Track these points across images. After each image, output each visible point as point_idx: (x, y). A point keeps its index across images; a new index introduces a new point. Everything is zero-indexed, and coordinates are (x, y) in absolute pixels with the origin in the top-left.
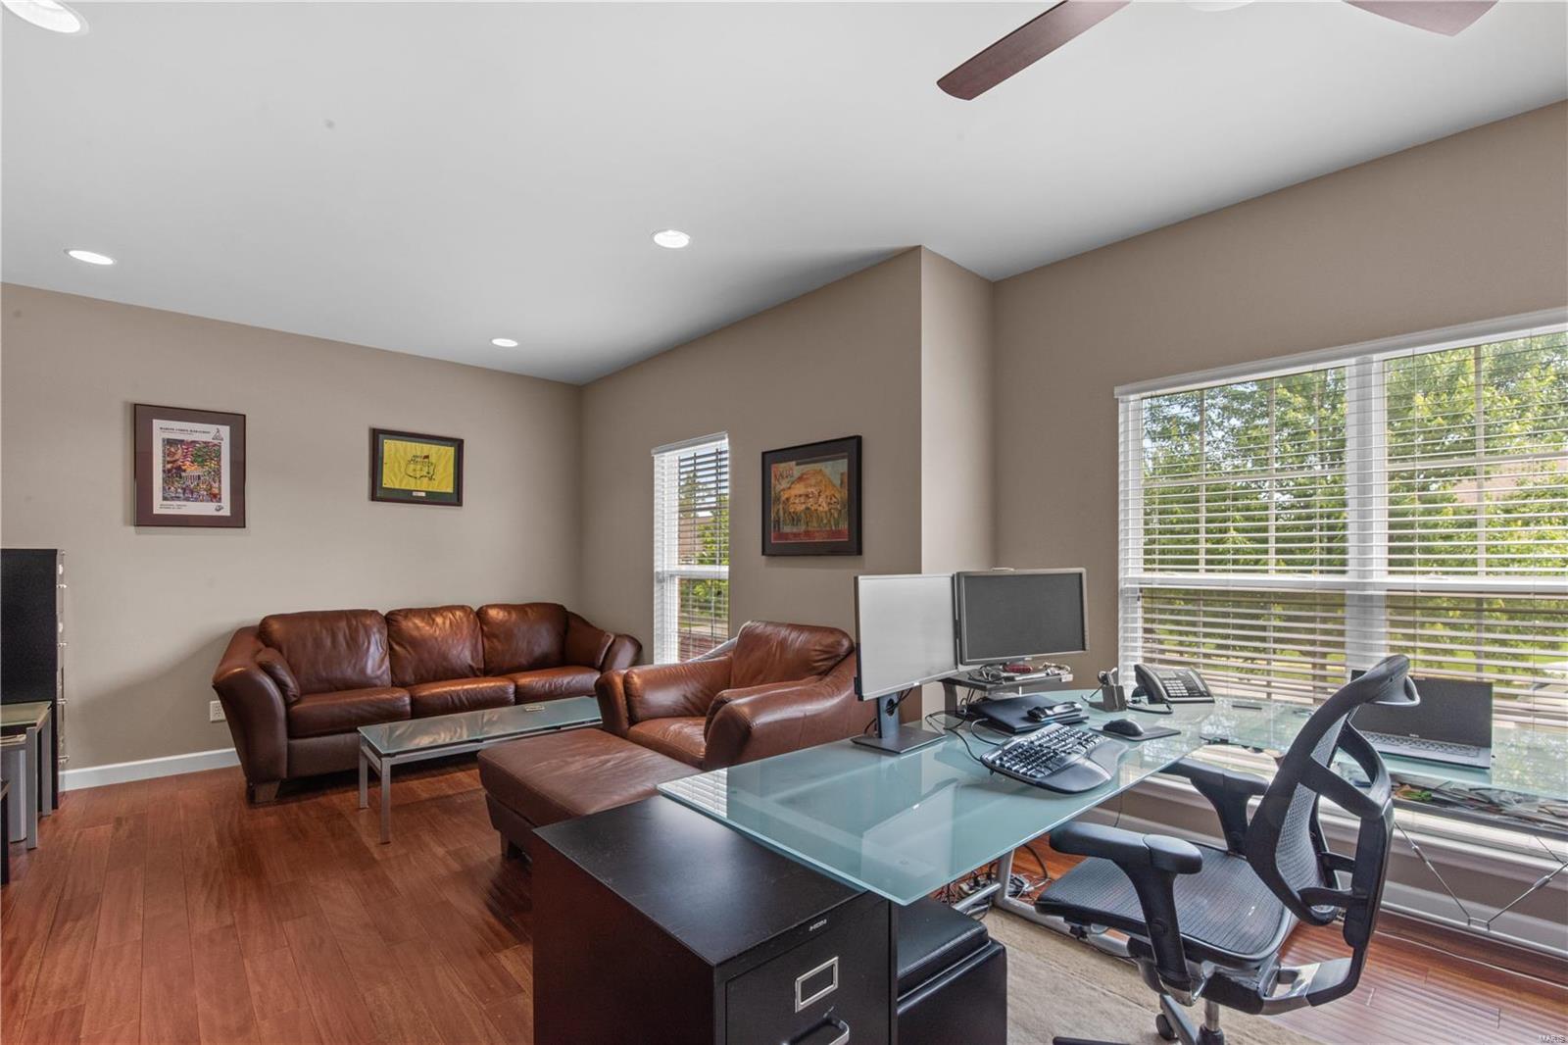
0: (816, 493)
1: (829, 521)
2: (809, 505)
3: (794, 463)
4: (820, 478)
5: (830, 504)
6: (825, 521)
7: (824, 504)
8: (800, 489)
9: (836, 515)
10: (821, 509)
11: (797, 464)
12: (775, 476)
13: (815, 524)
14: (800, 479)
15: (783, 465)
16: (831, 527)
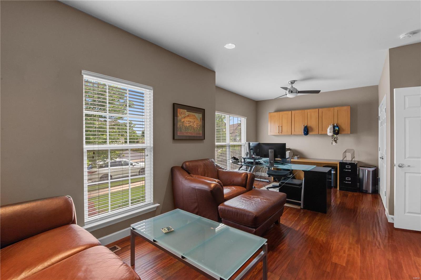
0: (193, 122)
1: (197, 130)
2: (191, 125)
3: (186, 110)
4: (194, 117)
5: (197, 125)
6: (196, 130)
7: (195, 125)
8: (188, 119)
9: (199, 129)
10: (194, 126)
11: (187, 111)
12: (179, 113)
13: (193, 130)
14: (188, 116)
15: (182, 110)
16: (197, 132)
